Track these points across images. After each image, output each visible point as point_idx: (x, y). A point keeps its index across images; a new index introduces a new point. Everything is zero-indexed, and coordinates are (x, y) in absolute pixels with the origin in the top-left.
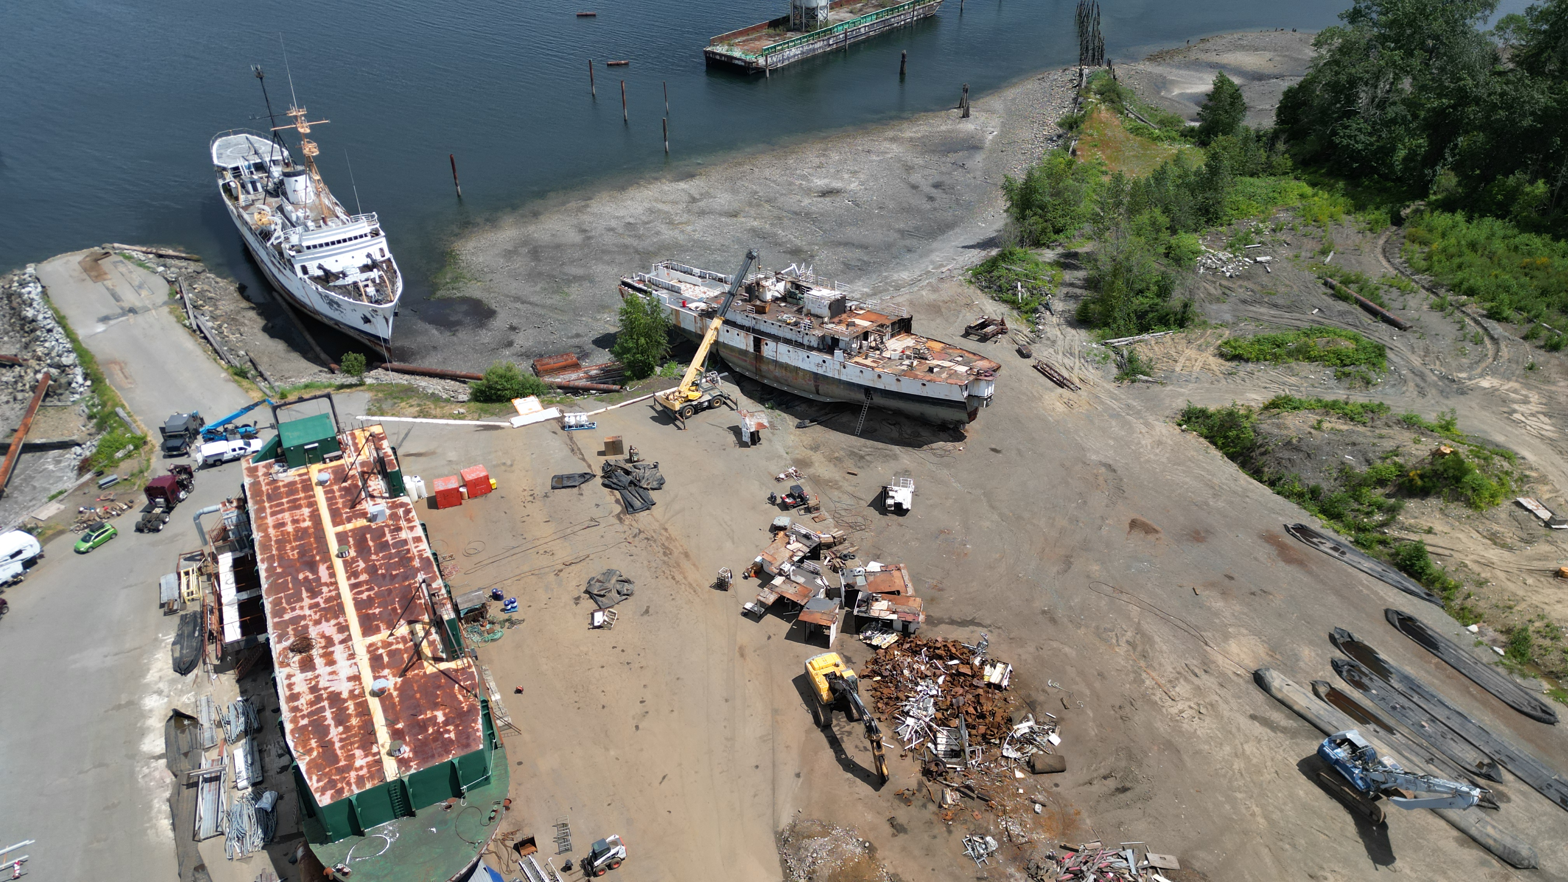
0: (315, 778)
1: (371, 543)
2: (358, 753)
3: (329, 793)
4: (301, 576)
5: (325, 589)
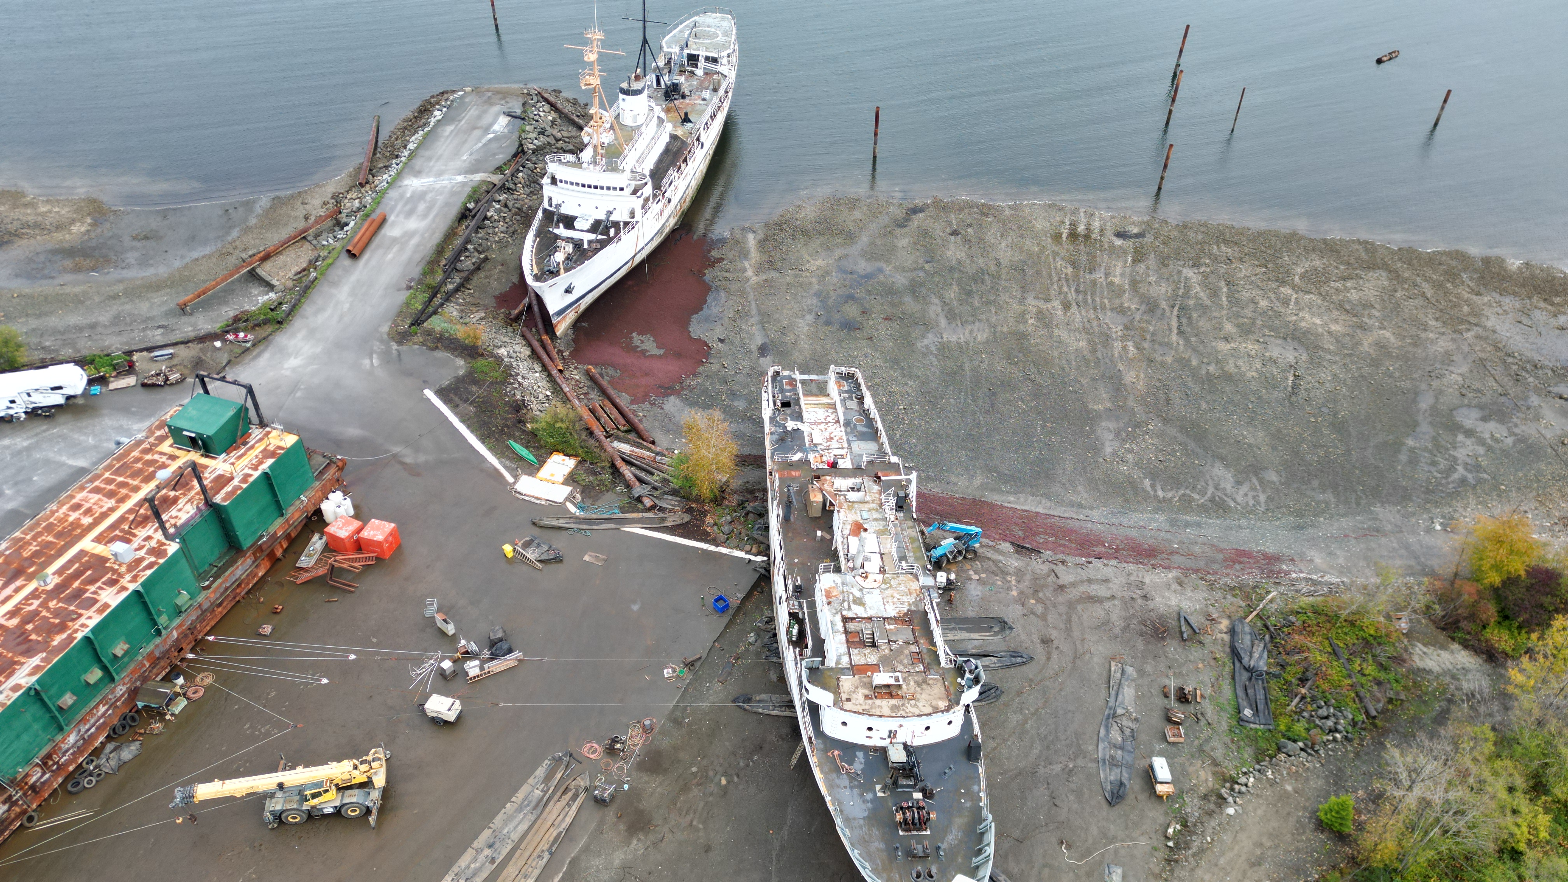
1: (76, 584)
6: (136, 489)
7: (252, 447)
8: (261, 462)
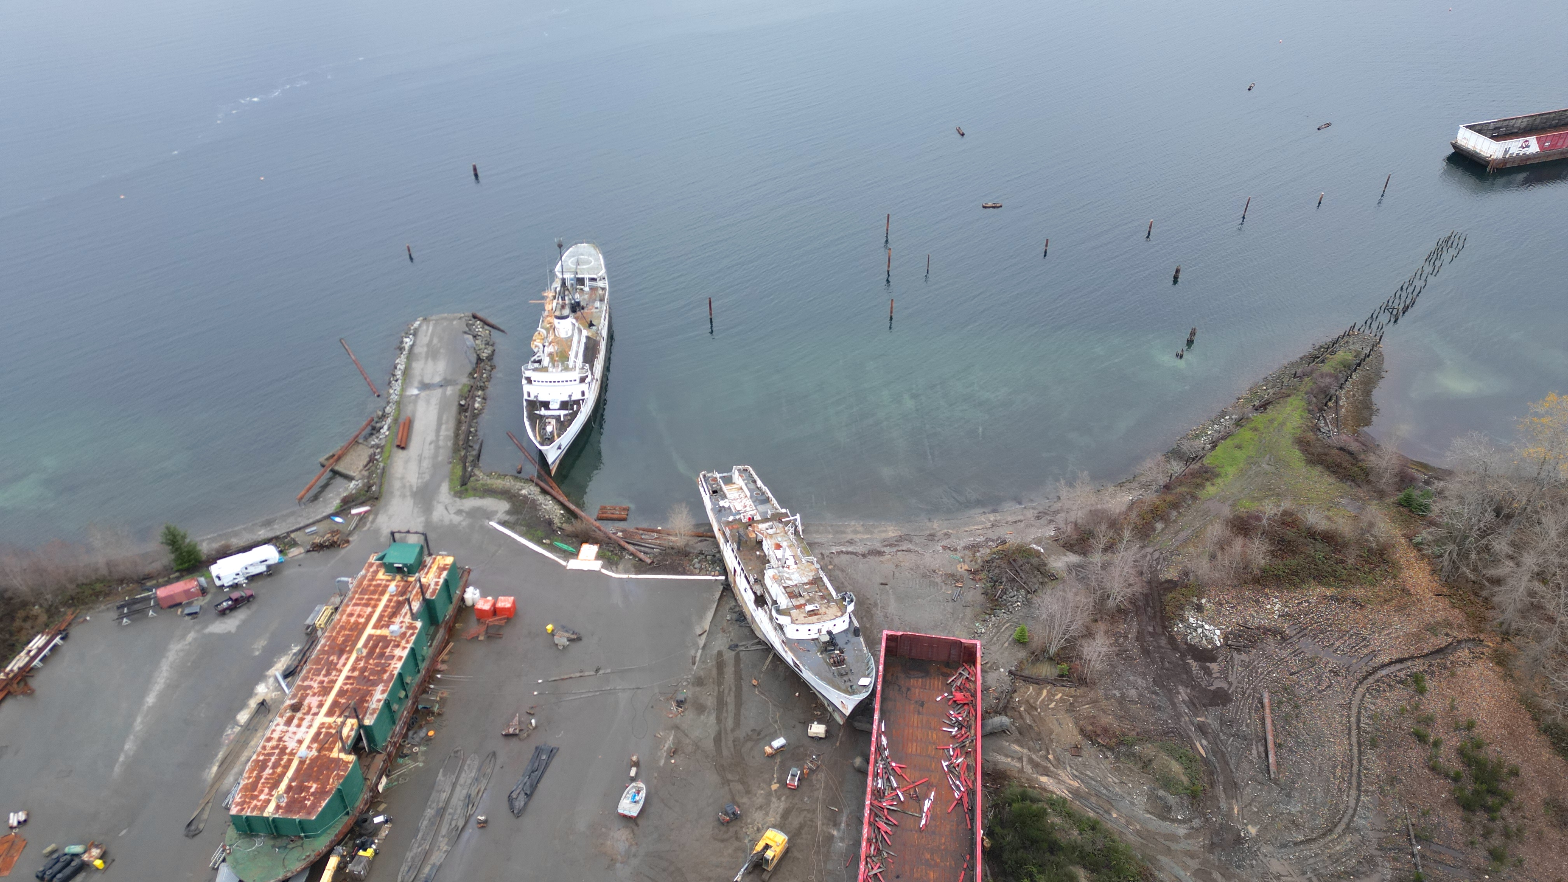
0: (240, 795)
1: (378, 650)
2: (266, 790)
3: (239, 807)
4: (331, 658)
5: (334, 673)
6: (379, 600)
7: (430, 567)
8: (440, 575)
